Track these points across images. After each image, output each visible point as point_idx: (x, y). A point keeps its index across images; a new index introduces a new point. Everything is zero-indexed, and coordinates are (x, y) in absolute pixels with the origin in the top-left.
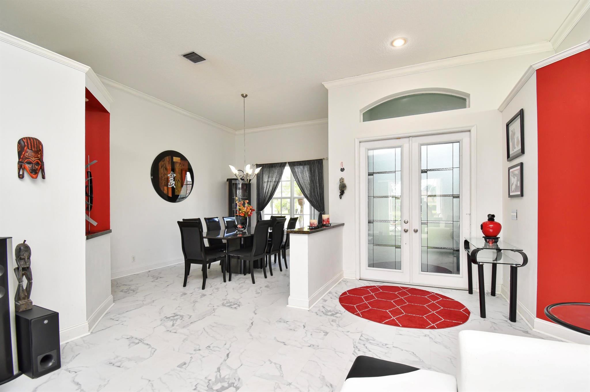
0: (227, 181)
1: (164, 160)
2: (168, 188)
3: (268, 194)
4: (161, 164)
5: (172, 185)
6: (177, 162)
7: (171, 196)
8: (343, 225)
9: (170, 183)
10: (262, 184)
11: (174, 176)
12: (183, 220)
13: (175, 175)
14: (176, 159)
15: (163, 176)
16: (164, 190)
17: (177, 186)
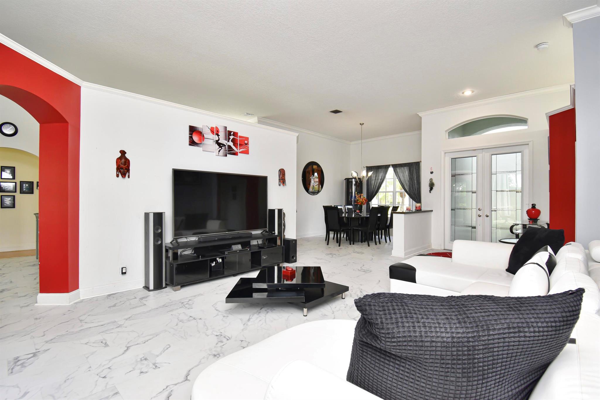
0: (345, 180)
1: (309, 168)
4: (307, 170)
8: (432, 211)
12: (327, 205)
14: (315, 167)
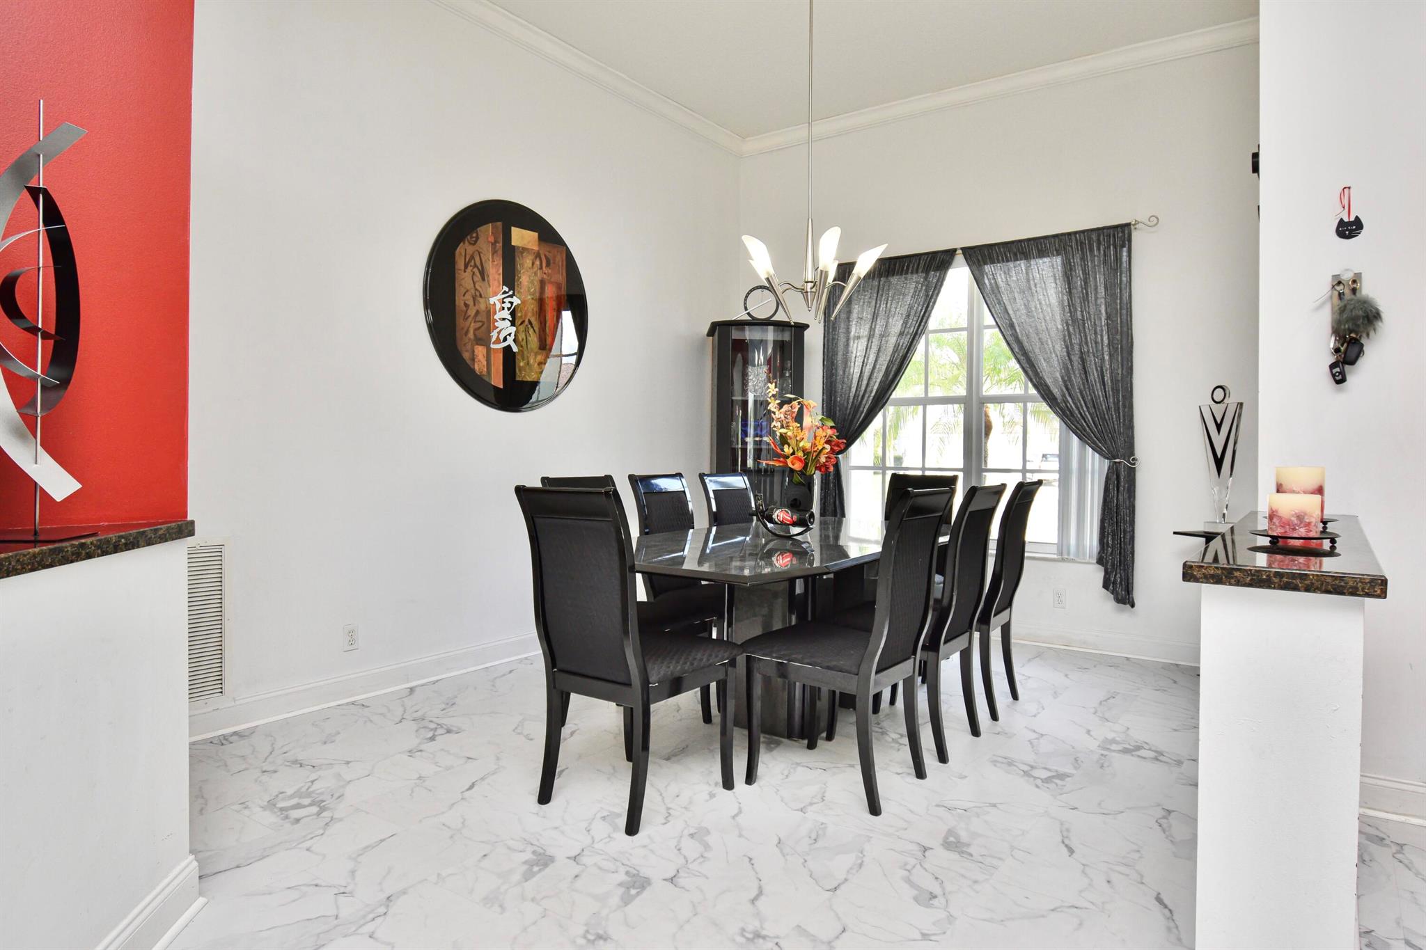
0: (711, 333)
1: (477, 238)
2: (489, 349)
3: (872, 383)
4: (463, 251)
5: (505, 339)
6: (524, 249)
7: (502, 387)
9: (499, 333)
10: (847, 345)
11: (512, 303)
12: (544, 480)
13: (516, 301)
14: (522, 237)
15: (471, 303)
16: (473, 360)
17: (524, 343)
